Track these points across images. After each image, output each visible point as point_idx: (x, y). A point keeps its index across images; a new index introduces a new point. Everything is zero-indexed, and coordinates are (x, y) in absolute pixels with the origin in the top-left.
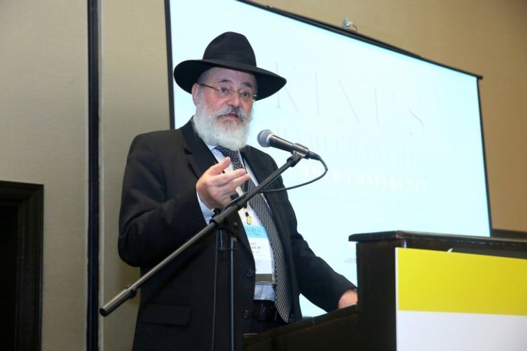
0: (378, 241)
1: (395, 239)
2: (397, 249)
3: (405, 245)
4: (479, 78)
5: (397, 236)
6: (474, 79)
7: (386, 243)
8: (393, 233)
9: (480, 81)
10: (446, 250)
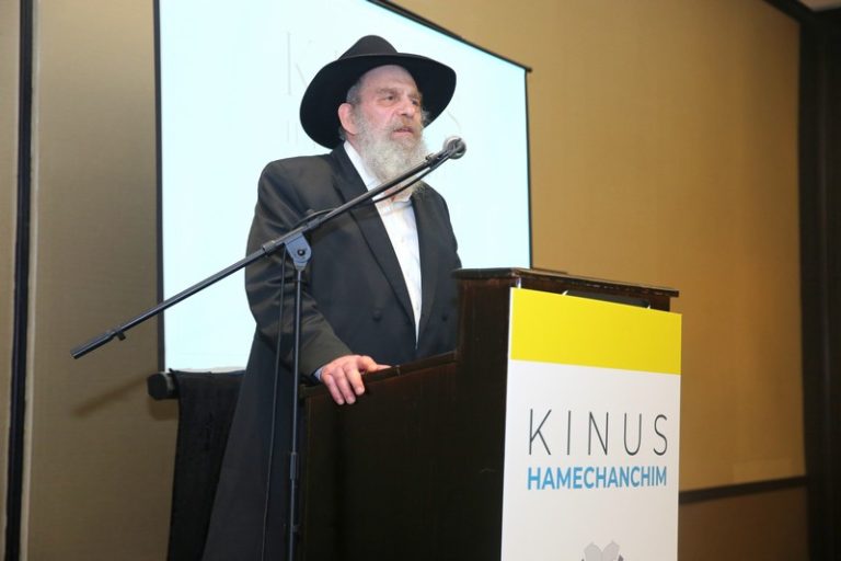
0: (487, 279)
1: (511, 278)
2: (512, 290)
3: (520, 285)
4: (528, 70)
5: (513, 275)
6: (522, 71)
7: (497, 282)
8: (509, 270)
9: (529, 75)
10: (561, 292)
